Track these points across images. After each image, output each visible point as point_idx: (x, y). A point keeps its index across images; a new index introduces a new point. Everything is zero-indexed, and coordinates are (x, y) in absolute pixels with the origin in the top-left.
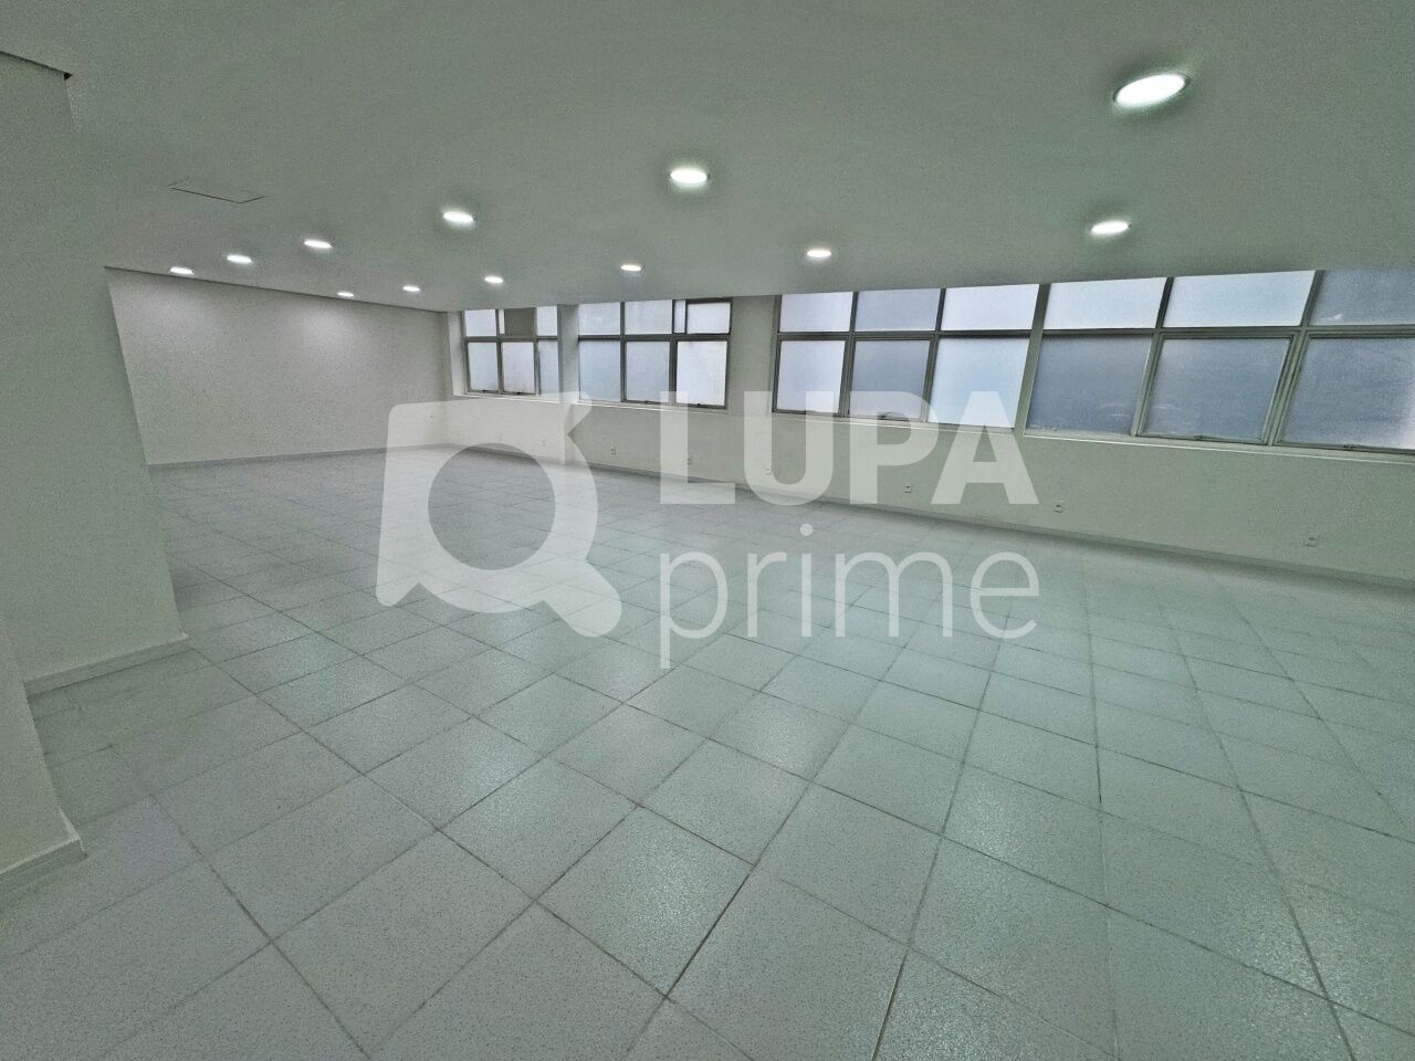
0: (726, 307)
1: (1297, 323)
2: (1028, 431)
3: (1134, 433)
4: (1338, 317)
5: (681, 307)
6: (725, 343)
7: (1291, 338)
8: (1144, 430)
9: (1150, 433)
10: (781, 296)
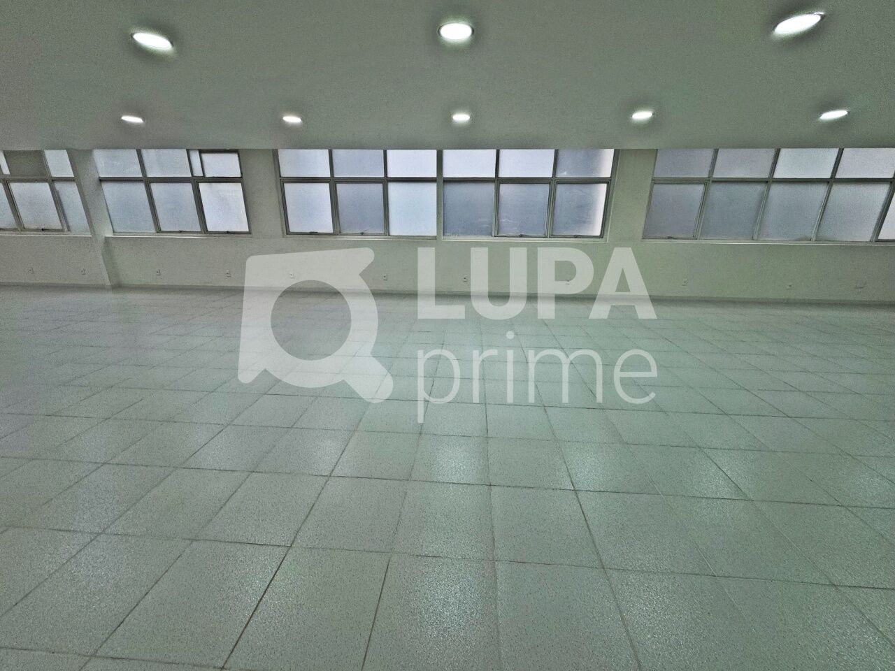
0: (235, 157)
1: (551, 176)
2: (444, 237)
3: (493, 235)
4: (565, 173)
5: (195, 157)
6: (240, 184)
7: (550, 183)
8: (498, 234)
9: (500, 235)
10: (277, 150)
